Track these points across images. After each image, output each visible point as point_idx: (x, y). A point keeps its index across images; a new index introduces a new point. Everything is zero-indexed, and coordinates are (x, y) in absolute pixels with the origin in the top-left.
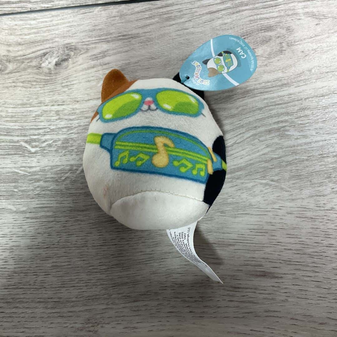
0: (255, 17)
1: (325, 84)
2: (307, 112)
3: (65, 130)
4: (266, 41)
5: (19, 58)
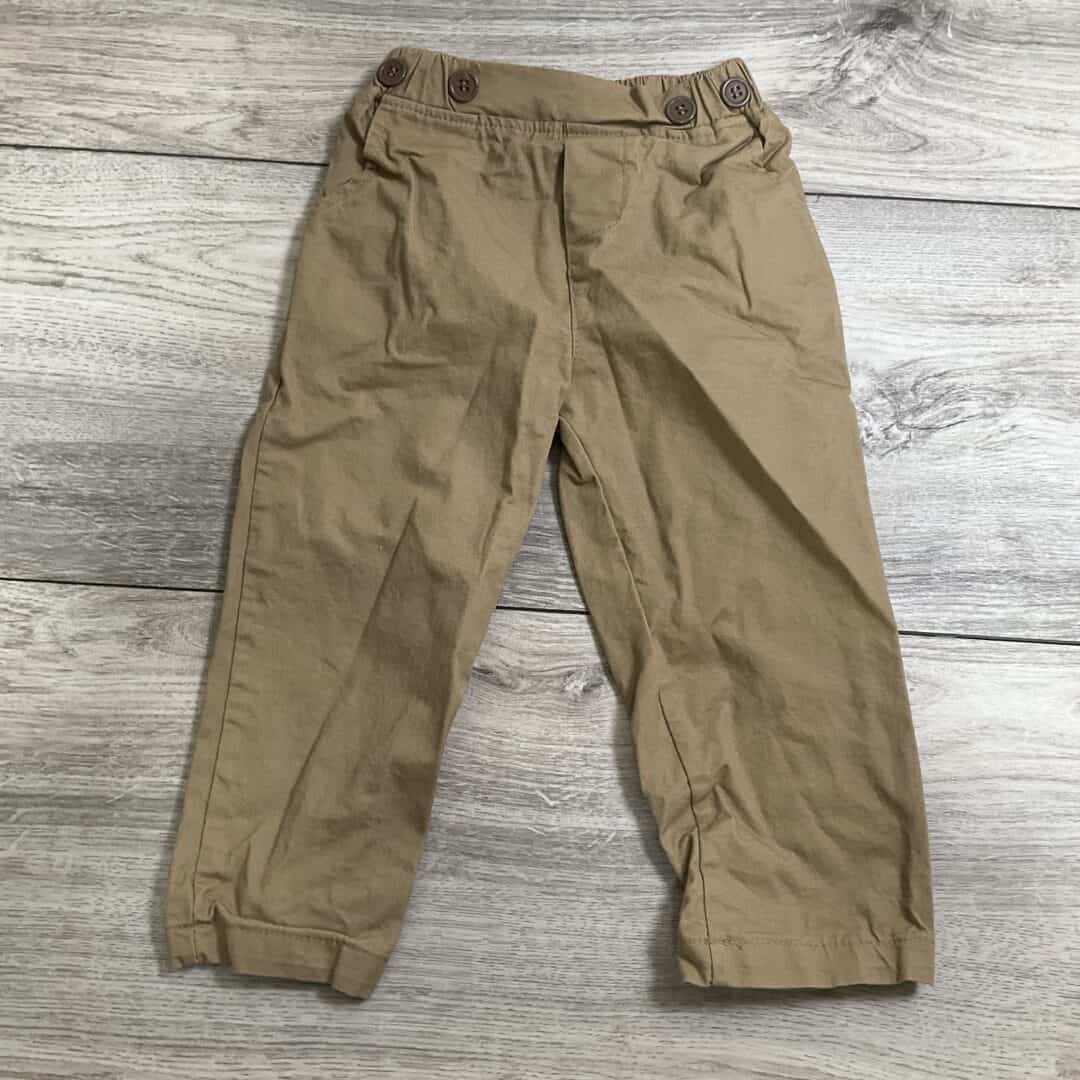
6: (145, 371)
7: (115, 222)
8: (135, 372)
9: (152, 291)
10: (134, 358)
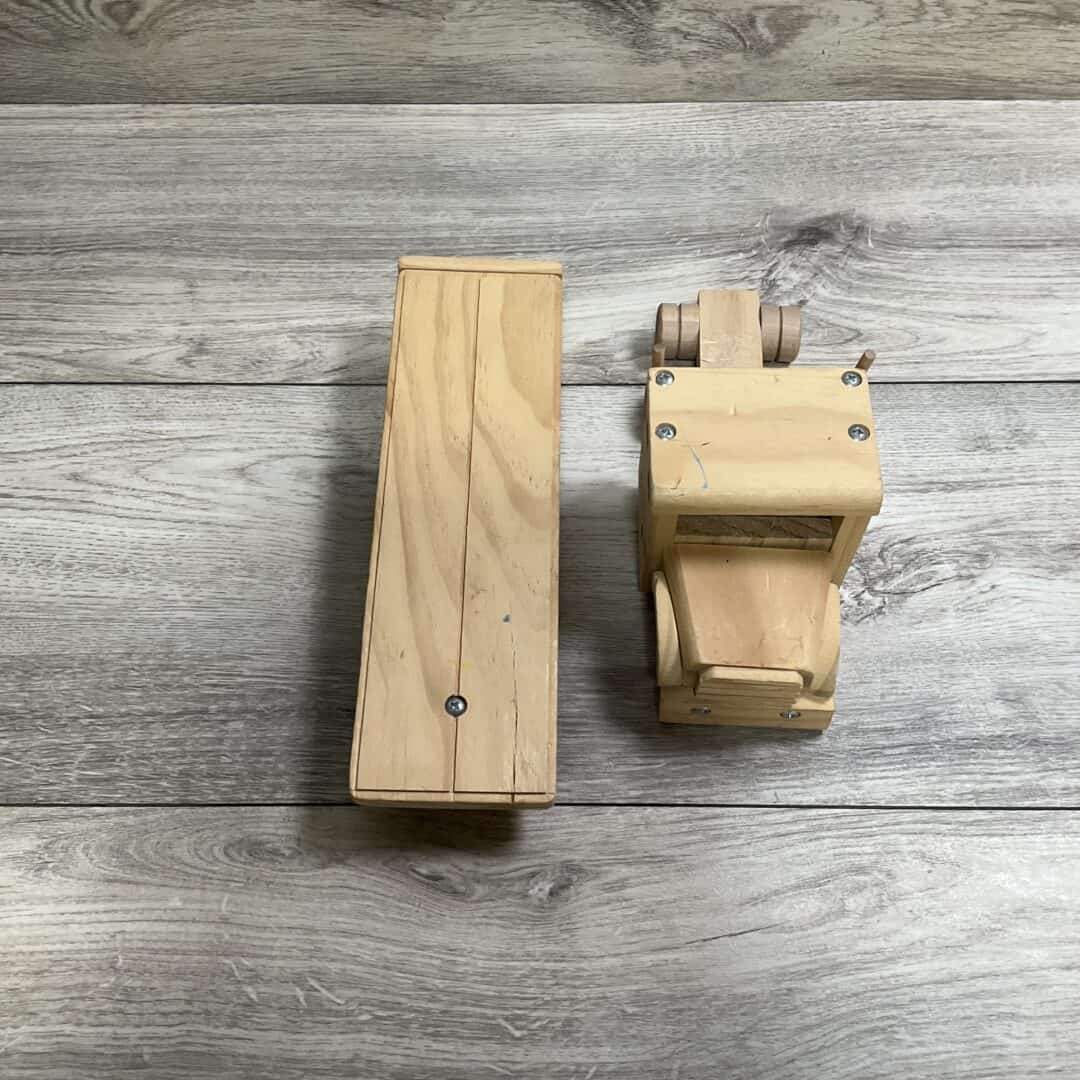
0: (842, 850)
1: (945, 965)
2: (922, 1006)
3: (567, 1003)
4: (860, 889)
5: (495, 877)
6: (69, 582)
7: (52, 447)
8: (58, 583)
9: (84, 506)
10: (58, 571)
